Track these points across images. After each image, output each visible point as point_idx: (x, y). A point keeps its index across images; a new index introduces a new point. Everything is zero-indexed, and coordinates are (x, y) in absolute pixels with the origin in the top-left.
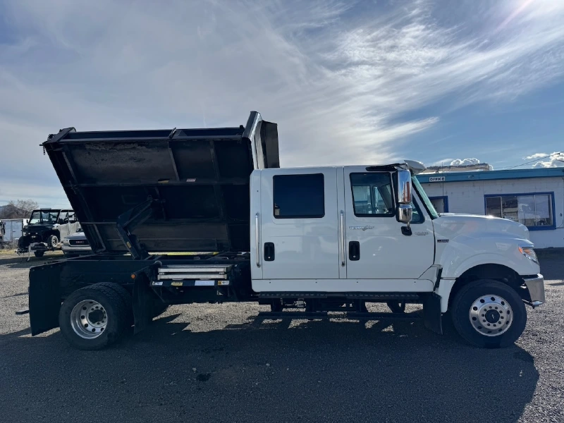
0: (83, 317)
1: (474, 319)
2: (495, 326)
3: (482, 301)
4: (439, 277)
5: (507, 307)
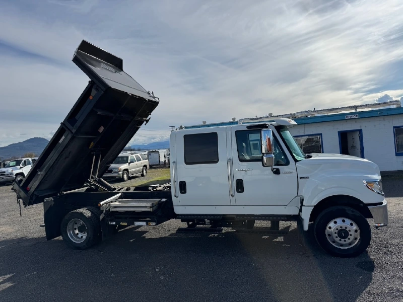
0: (75, 229)
1: (329, 235)
2: (345, 241)
3: (335, 222)
4: (302, 205)
5: (355, 227)
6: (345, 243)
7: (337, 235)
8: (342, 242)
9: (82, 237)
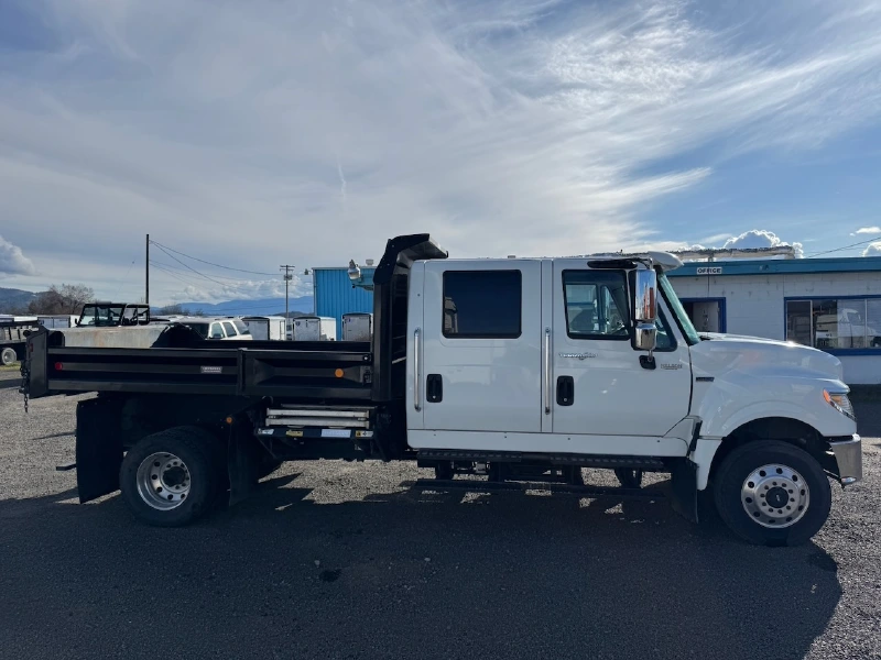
0: (155, 477)
1: (749, 500)
3: (763, 474)
4: (697, 436)
5: (801, 483)
6: (779, 516)
7: (764, 499)
8: (775, 514)
9: (170, 497)
